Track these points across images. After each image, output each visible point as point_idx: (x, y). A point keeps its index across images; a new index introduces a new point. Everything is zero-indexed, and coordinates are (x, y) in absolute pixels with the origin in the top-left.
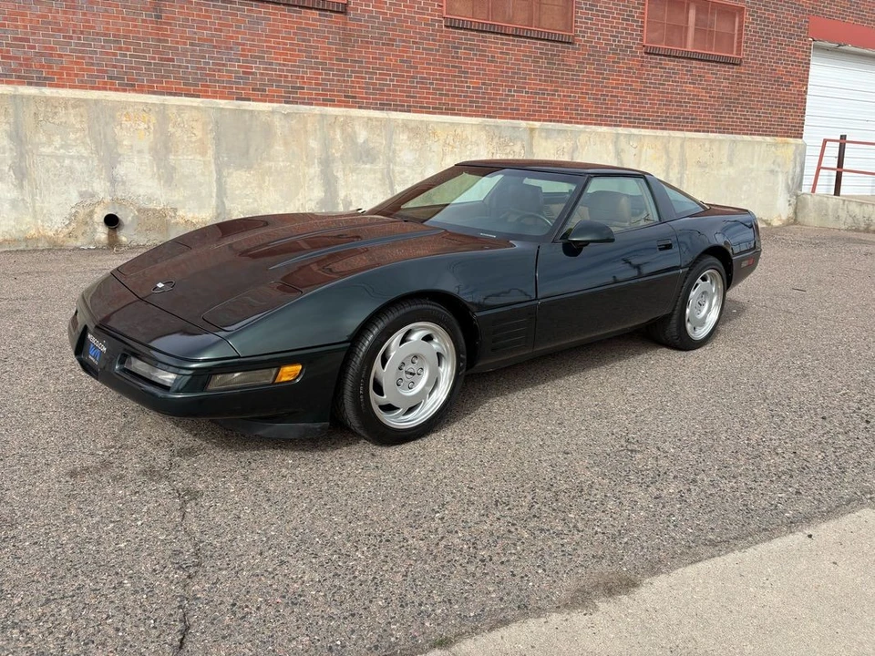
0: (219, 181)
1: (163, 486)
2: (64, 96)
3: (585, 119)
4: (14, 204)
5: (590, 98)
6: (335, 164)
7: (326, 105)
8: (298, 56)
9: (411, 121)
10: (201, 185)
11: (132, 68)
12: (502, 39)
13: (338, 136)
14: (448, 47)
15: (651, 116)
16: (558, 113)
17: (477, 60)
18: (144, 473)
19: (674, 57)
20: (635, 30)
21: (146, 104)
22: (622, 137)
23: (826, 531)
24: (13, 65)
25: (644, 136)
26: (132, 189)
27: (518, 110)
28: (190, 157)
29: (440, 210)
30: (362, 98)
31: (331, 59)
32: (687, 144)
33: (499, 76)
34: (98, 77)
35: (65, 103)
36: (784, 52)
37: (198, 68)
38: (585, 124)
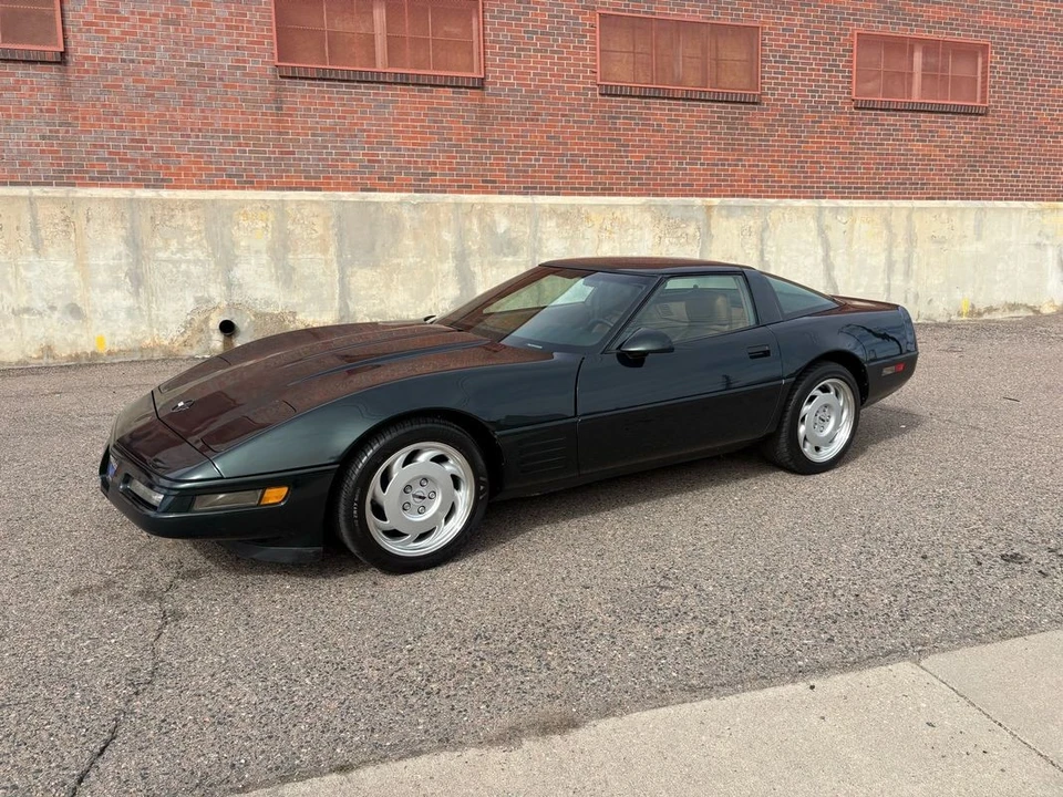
0: (342, 280)
1: (154, 608)
2: (181, 197)
3: (776, 192)
4: (130, 312)
5: (782, 167)
6: (472, 258)
7: (462, 192)
8: (429, 139)
9: (560, 205)
10: (322, 285)
11: (250, 164)
12: (670, 104)
13: (475, 227)
14: (604, 118)
15: (865, 183)
16: (742, 186)
17: (639, 130)
18: (141, 593)
19: (894, 110)
20: (840, 82)
21: (265, 201)
22: (827, 211)
23: (838, 683)
24: (131, 168)
25: (856, 208)
26: (249, 292)
27: (692, 185)
28: (310, 256)
29: (535, 314)
30: (503, 182)
31: (466, 140)
32: (915, 216)
33: (667, 147)
34: (216, 176)
35: (182, 205)
36: (1048, 96)
37: (320, 160)
38: (778, 197)
